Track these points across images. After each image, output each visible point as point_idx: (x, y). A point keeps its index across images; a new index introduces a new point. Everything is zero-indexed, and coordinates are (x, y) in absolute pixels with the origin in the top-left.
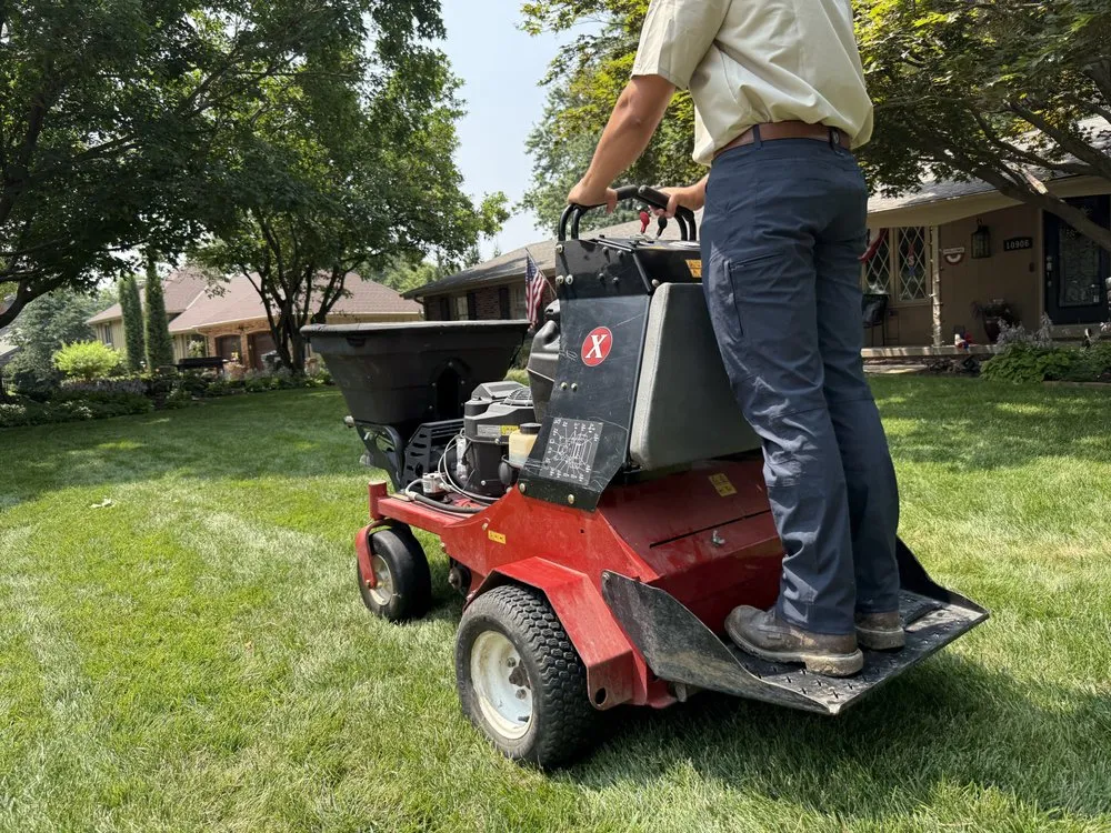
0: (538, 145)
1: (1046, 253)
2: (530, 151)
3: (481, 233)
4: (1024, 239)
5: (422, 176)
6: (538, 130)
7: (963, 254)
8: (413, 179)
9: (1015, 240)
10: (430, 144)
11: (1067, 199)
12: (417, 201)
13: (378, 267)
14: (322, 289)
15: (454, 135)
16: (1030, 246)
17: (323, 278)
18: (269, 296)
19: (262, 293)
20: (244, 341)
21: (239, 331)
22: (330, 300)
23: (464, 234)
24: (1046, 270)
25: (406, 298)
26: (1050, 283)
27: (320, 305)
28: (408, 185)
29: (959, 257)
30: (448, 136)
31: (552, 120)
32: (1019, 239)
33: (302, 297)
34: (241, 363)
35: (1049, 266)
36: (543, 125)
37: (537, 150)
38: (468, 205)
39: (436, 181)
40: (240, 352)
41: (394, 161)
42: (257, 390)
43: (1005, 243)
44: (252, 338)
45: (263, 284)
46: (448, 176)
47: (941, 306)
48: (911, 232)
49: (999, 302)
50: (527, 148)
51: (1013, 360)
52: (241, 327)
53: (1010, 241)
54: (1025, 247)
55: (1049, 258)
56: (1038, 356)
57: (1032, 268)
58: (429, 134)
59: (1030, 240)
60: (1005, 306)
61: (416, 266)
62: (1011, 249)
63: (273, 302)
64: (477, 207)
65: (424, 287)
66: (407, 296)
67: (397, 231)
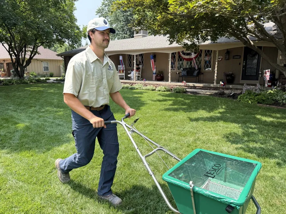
0: (99, 13)
1: (244, 60)
2: (97, 14)
3: (83, 38)
4: (238, 56)
5: (64, 18)
6: (99, 8)
7: (222, 59)
8: (61, 19)
9: (236, 56)
10: (66, 8)
11: (257, 47)
12: (62, 26)
13: (49, 46)
14: (30, 51)
15: (74, 6)
16: (240, 58)
17: (30, 48)
18: (11, 53)
19: (9, 52)
20: (5, 65)
21: (3, 62)
22: (33, 55)
23: (77, 38)
24: (243, 65)
25: (58, 56)
26: (244, 69)
27: (29, 56)
28: (59, 21)
29: (221, 59)
30: (72, 7)
31: (104, 6)
32: (237, 56)
33: (23, 53)
34: (4, 72)
35: (244, 64)
36: (101, 7)
37: (99, 14)
38: (78, 29)
39: (68, 20)
40: (4, 68)
41: (54, 12)
42: (6, 84)
43: (233, 56)
44: (8, 64)
45: (9, 49)
46: (72, 19)
47: (217, 73)
48: (209, 51)
49: (231, 73)
50: (96, 13)
51: (248, 96)
52: (4, 61)
53: (235, 56)
54: (238, 58)
55: (244, 62)
56: (256, 96)
57: (240, 64)
58: (66, 5)
59: (240, 56)
60: (232, 74)
61: (62, 45)
62: (235, 58)
63: (13, 55)
64: (81, 30)
65: (64, 53)
66: (58, 55)
67: (55, 35)
